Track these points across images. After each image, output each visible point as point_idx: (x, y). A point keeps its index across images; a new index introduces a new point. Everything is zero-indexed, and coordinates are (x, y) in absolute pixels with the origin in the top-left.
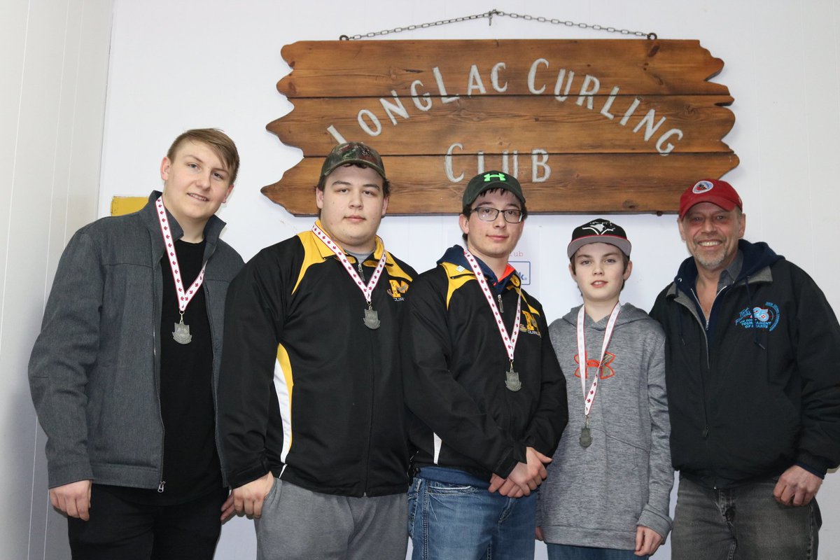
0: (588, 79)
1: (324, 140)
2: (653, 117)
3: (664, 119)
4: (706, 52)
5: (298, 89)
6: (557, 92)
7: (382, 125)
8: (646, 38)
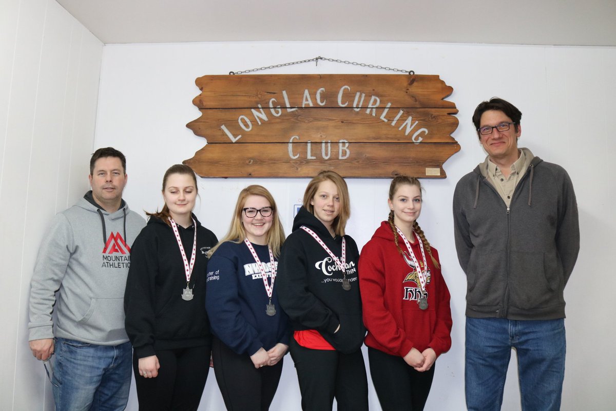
0: (373, 98)
1: (220, 133)
2: (410, 121)
3: (417, 122)
4: (443, 82)
5: (205, 104)
6: (355, 106)
7: (252, 125)
8: (408, 74)
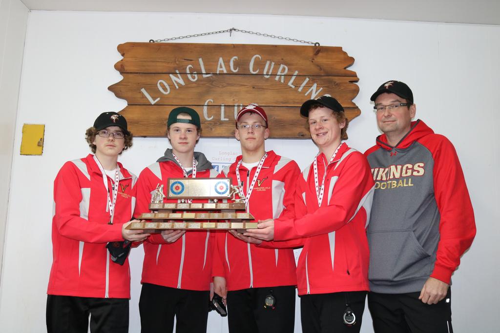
0: (282, 66)
1: (139, 96)
2: (316, 87)
4: (345, 53)
5: (126, 68)
6: (265, 73)
7: (170, 89)
8: (314, 45)
